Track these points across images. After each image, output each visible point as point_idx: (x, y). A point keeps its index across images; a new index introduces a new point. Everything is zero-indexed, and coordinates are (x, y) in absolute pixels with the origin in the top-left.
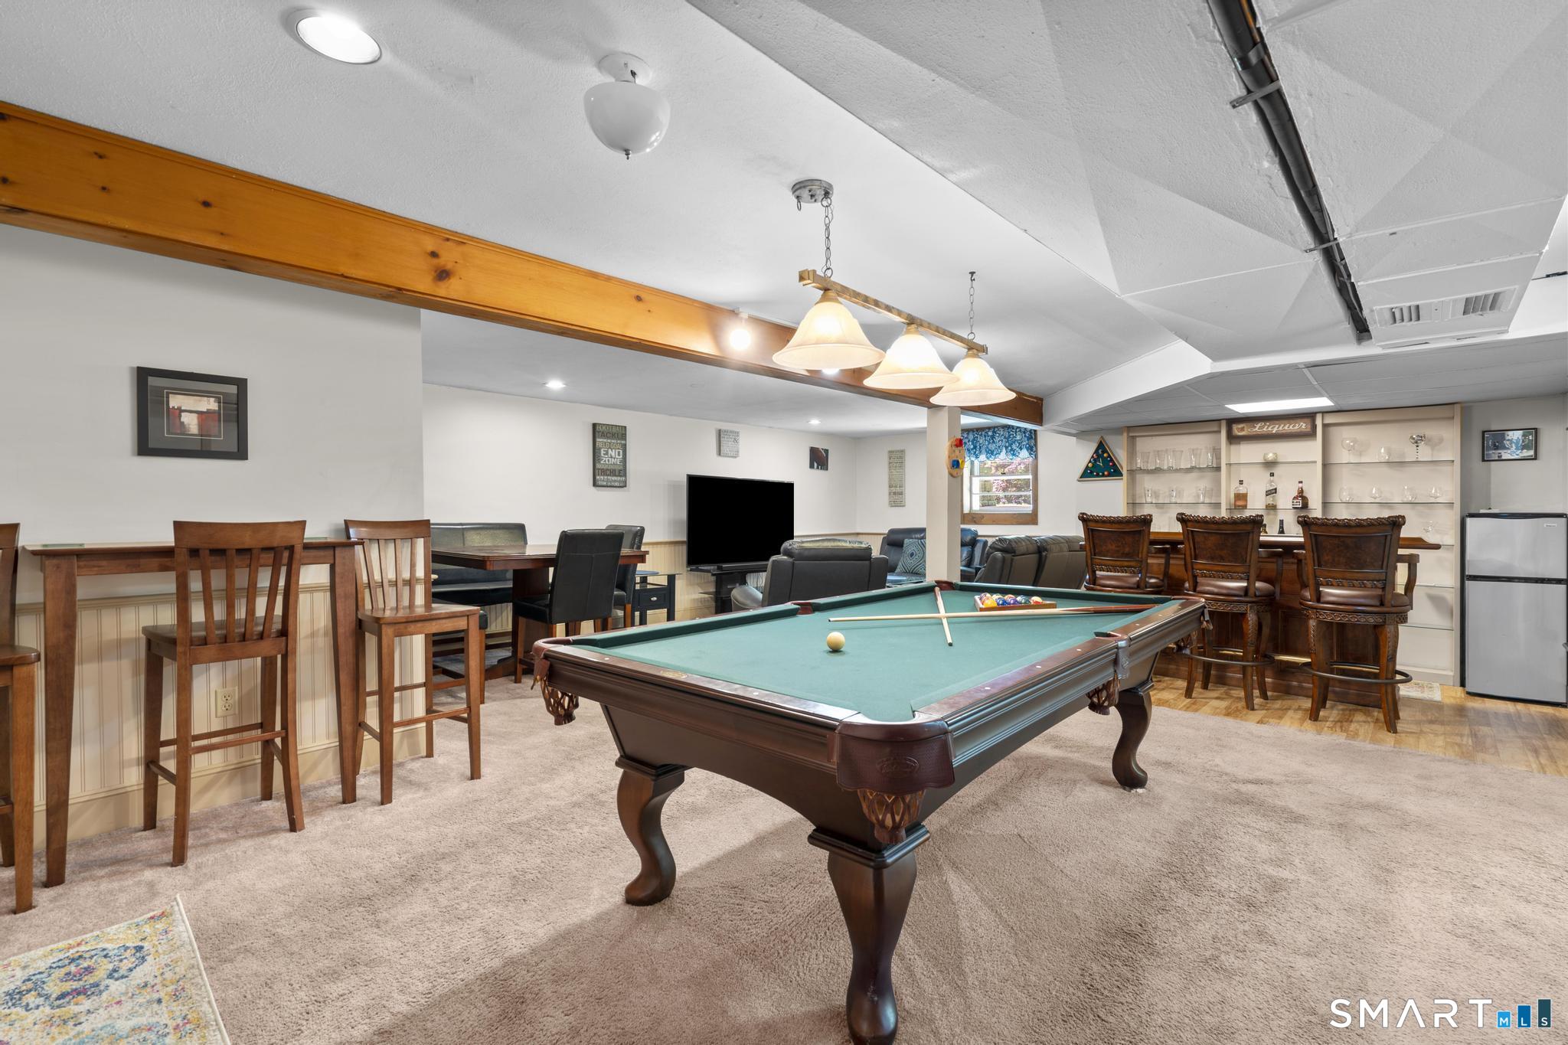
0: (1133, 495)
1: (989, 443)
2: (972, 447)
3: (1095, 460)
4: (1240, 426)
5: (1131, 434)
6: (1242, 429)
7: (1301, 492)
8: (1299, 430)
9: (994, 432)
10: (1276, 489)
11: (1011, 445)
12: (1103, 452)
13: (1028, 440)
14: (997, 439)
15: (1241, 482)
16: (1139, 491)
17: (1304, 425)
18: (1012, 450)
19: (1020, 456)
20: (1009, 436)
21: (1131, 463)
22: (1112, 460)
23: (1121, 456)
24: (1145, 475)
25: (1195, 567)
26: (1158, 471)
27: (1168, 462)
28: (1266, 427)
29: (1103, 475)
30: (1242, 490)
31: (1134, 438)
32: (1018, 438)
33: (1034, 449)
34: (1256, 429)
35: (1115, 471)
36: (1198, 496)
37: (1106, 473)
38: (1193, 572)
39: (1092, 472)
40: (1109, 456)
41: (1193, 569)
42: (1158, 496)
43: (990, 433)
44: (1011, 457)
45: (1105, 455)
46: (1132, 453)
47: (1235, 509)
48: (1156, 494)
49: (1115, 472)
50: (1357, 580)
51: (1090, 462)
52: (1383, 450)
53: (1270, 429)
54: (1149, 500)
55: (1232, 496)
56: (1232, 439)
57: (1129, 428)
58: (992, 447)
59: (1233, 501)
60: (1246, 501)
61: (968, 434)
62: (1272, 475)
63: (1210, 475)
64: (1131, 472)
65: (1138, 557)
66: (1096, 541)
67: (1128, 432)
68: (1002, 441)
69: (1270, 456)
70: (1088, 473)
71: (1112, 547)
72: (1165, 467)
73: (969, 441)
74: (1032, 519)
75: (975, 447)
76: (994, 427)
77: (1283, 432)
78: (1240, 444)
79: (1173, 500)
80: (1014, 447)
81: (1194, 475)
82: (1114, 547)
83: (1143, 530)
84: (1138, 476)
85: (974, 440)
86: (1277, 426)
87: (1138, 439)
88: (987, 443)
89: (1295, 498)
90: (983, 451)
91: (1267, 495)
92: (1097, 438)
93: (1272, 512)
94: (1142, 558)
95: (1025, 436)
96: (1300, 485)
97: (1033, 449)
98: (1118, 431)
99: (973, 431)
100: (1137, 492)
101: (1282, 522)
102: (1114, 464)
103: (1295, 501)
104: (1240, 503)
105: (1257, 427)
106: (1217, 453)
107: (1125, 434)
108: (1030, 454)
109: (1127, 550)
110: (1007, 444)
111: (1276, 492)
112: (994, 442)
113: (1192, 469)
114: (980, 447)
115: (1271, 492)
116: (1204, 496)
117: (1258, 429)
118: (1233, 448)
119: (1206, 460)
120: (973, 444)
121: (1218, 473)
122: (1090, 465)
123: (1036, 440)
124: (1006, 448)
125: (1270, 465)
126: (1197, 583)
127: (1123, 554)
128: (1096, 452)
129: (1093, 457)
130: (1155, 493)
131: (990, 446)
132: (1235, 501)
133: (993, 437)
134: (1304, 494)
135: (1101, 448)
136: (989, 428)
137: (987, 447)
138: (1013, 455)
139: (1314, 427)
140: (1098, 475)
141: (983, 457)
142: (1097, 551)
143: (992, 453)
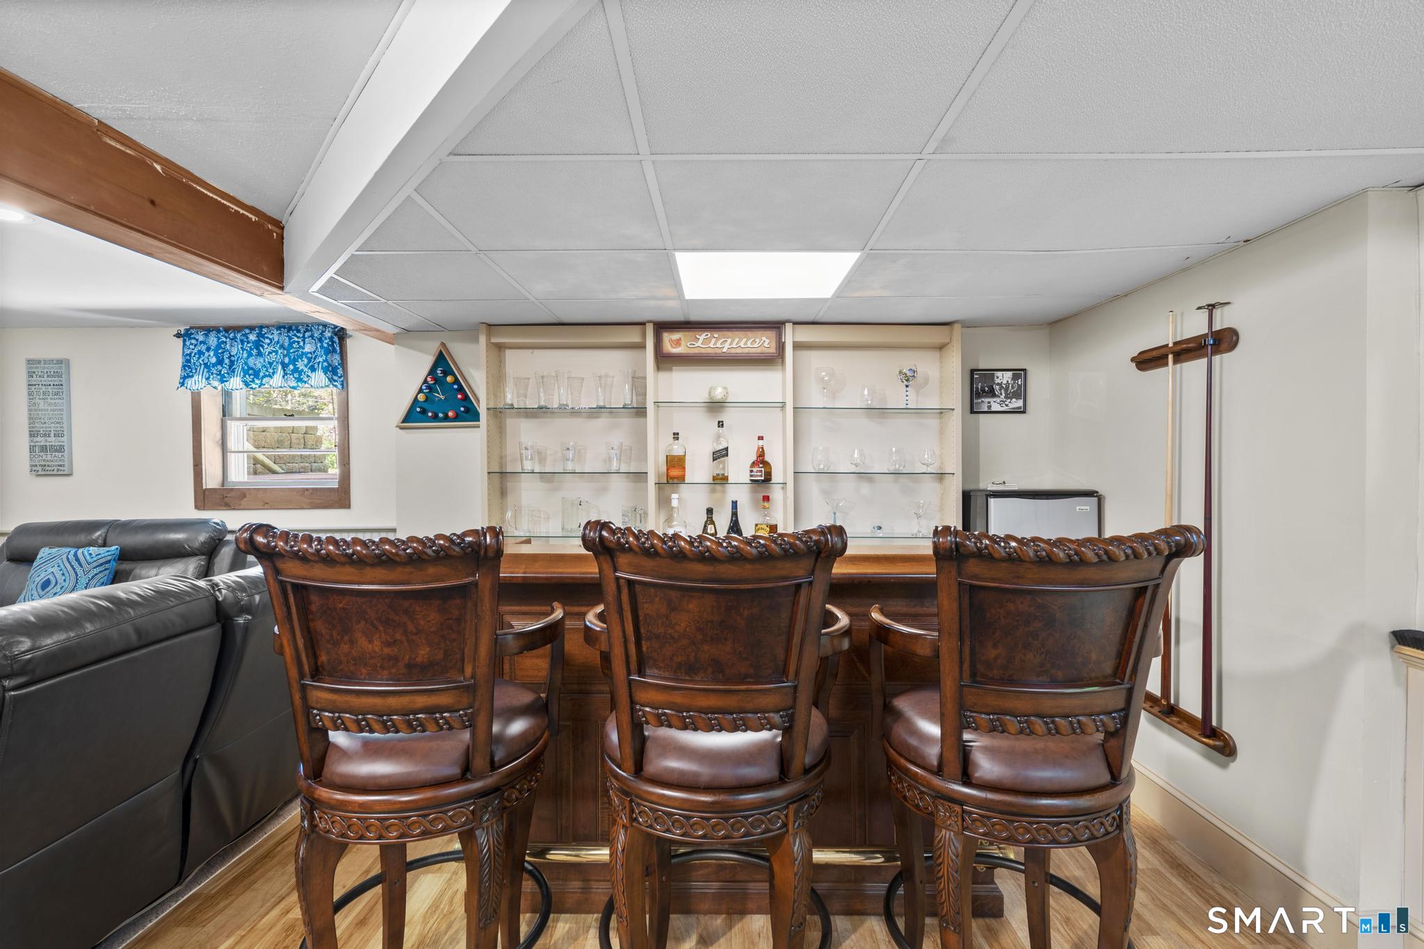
0: (501, 458)
1: (250, 355)
2: (214, 360)
3: (429, 387)
4: (676, 336)
5: (494, 340)
6: (678, 343)
7: (761, 454)
8: (759, 350)
9: (260, 335)
10: (727, 449)
11: (293, 362)
12: (446, 373)
13: (326, 354)
14: (266, 349)
15: (676, 436)
16: (511, 449)
17: (767, 341)
18: (296, 370)
19: (312, 382)
20: (291, 344)
21: (496, 396)
22: (461, 389)
23: (477, 380)
24: (523, 420)
25: (641, 696)
26: (541, 412)
27: (559, 396)
28: (714, 340)
29: (446, 418)
30: (677, 450)
31: (500, 348)
32: (308, 348)
33: (340, 371)
34: (699, 344)
35: (467, 411)
36: (610, 460)
37: (451, 414)
38: (633, 711)
39: (424, 412)
40: (456, 381)
41: (632, 702)
42: (545, 459)
43: (252, 337)
44: (294, 384)
45: (449, 379)
46: (497, 379)
47: (668, 483)
48: (541, 457)
49: (469, 413)
50: (1066, 716)
51: (421, 391)
52: (866, 392)
53: (718, 345)
54: (528, 466)
55: (662, 460)
56: (665, 360)
57: (491, 327)
58: (257, 363)
59: (664, 468)
60: (684, 468)
61: (206, 335)
62: (721, 424)
63: (626, 422)
64: (497, 413)
65: (462, 671)
66: (320, 626)
67: (489, 336)
68: (276, 352)
69: (719, 394)
70: (417, 414)
71: (372, 646)
72: (556, 406)
73: (208, 349)
74: (340, 497)
75: (220, 362)
76: (261, 327)
77: (739, 351)
78: (671, 370)
79: (570, 467)
80: (301, 365)
81: (602, 422)
82: (377, 646)
83: (475, 584)
84: (511, 422)
85: (218, 347)
86: (729, 340)
87: (509, 353)
88: (245, 355)
89: (754, 464)
90: (239, 370)
91: (714, 460)
92: (434, 347)
93: (718, 487)
94: (473, 676)
95: (322, 347)
96: (761, 443)
97: (337, 372)
98: (469, 332)
99: (218, 331)
100: (508, 452)
101: (735, 504)
102: (466, 398)
103: (755, 469)
104: (674, 473)
105: (700, 341)
106: (639, 384)
107: (483, 339)
108: (331, 380)
109: (423, 653)
110: (287, 360)
111: (727, 455)
112: (260, 354)
113: (596, 412)
114: (232, 363)
115: (720, 455)
116: (619, 460)
117: (704, 343)
118: (663, 376)
119: (623, 395)
120: (216, 354)
121: (641, 420)
122: (421, 397)
123: (343, 354)
124: (284, 366)
125: (715, 406)
126: (643, 740)
127: (410, 666)
128: (432, 372)
129: (425, 381)
130: (539, 453)
131: (251, 361)
132: (668, 469)
133: (258, 345)
134: (767, 458)
135: (442, 363)
136: (252, 328)
137: (246, 363)
138: (299, 380)
139: (781, 347)
140: (435, 418)
141: (235, 382)
142: (323, 658)
143: (256, 374)
